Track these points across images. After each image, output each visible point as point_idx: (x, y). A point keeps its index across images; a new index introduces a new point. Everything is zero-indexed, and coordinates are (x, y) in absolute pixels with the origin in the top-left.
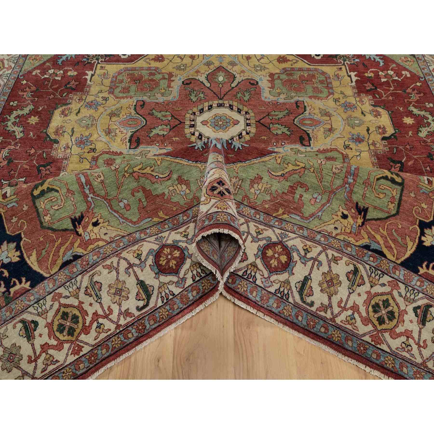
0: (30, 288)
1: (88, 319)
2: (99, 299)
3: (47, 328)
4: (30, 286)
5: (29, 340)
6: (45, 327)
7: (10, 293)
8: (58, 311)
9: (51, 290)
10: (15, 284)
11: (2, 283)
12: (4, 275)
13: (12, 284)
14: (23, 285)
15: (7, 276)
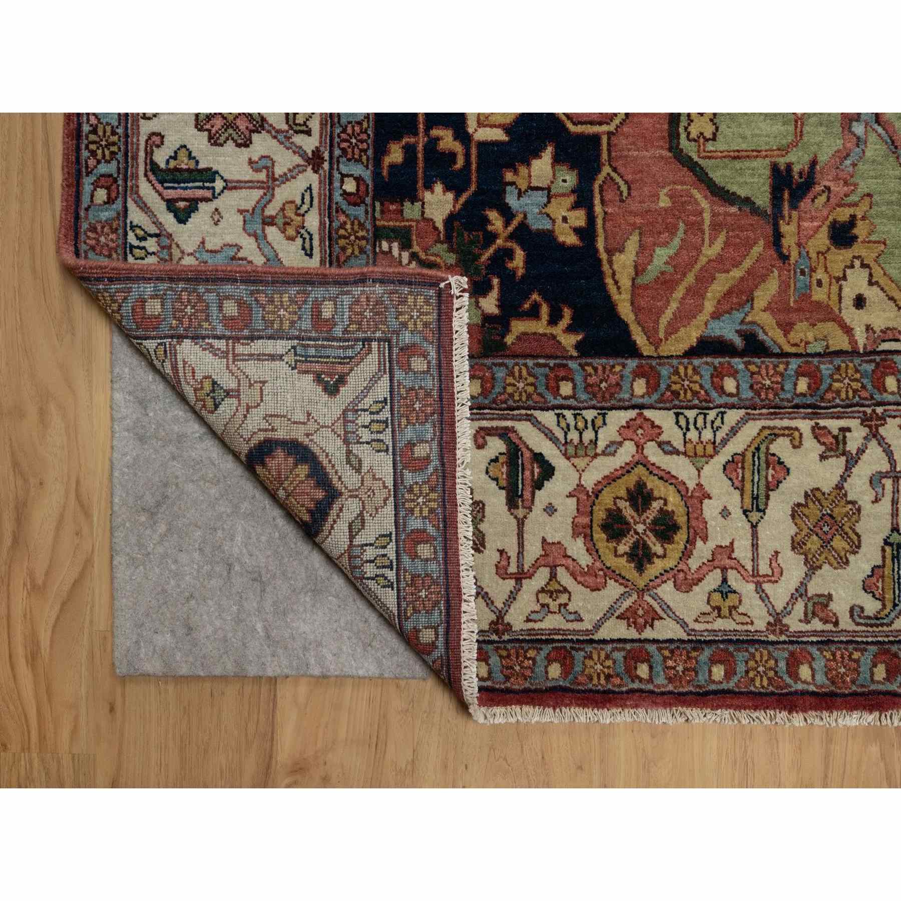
0: (575, 354)
1: (702, 551)
2: (759, 510)
3: (575, 499)
4: (578, 347)
5: (512, 503)
6: (571, 495)
7: (507, 329)
8: (627, 469)
9: (635, 401)
10: (534, 314)
11: (495, 281)
12: (510, 265)
13: (527, 306)
14: (558, 330)
15: (520, 272)
